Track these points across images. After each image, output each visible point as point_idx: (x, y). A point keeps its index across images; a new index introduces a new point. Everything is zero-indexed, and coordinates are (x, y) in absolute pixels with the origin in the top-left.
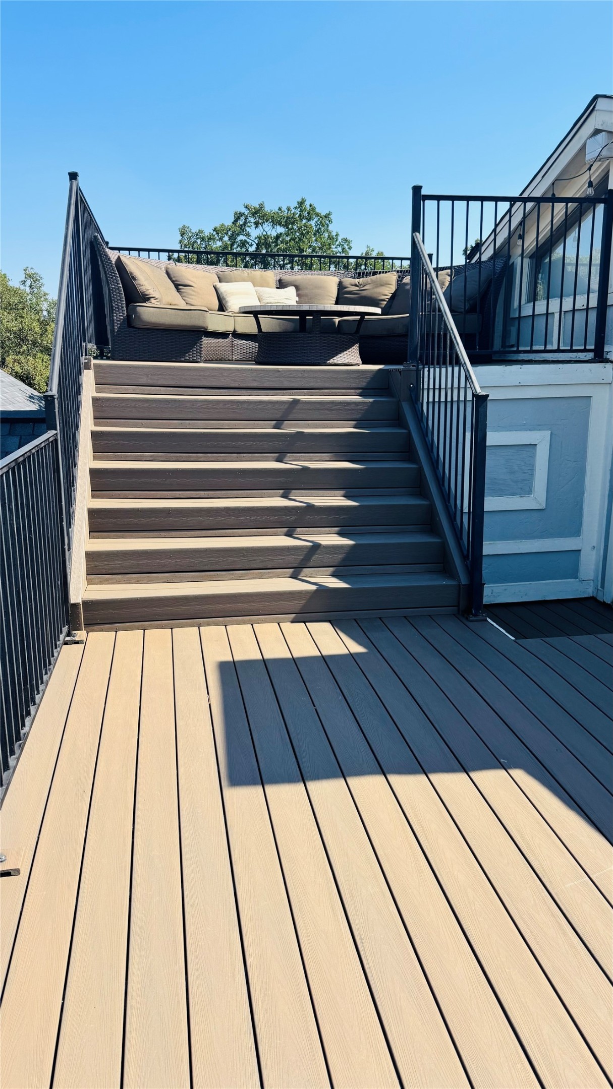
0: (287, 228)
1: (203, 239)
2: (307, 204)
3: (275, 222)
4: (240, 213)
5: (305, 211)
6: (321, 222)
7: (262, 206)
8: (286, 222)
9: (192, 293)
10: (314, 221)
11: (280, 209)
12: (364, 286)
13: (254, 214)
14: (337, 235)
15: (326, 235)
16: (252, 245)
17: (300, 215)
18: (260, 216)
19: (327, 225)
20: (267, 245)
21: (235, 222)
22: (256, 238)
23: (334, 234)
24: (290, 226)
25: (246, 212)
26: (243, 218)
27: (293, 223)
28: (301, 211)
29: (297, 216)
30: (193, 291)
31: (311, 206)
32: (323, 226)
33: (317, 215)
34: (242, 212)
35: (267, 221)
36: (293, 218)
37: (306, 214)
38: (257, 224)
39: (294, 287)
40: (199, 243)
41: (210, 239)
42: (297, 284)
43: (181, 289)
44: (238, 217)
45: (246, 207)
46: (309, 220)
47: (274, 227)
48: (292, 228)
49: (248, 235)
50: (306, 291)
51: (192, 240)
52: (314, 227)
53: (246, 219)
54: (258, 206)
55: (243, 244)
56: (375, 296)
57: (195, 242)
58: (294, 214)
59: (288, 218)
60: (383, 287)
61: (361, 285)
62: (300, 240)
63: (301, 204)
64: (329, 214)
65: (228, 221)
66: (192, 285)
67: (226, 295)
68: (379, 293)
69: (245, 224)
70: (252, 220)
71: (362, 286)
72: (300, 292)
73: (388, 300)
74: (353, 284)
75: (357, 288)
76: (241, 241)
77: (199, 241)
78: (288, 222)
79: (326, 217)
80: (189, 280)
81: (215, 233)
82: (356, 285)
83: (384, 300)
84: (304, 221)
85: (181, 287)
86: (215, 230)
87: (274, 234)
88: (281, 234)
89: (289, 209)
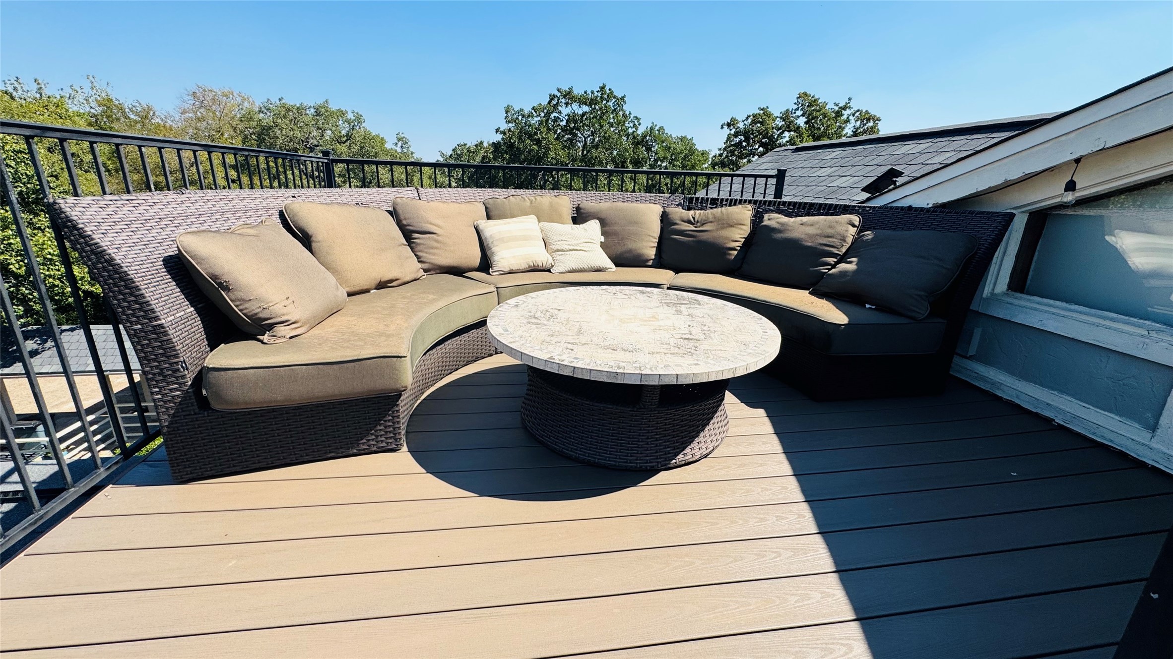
0: (591, 107)
1: (523, 116)
2: (607, 88)
3: (582, 101)
4: (554, 95)
5: (605, 94)
6: (618, 104)
7: (571, 89)
8: (590, 102)
9: (435, 244)
10: (612, 102)
11: (585, 92)
12: (703, 224)
13: (565, 96)
14: (630, 114)
15: (621, 113)
16: (563, 120)
17: (601, 97)
18: (569, 96)
19: (622, 105)
20: (575, 122)
21: (549, 103)
22: (566, 116)
23: (627, 113)
24: (593, 106)
25: (559, 95)
26: (556, 99)
27: (595, 104)
28: (602, 94)
29: (599, 98)
30: (437, 241)
31: (610, 90)
32: (619, 106)
33: (615, 97)
34: (556, 94)
35: (575, 101)
36: (595, 100)
37: (606, 96)
38: (567, 104)
39: (597, 221)
40: (520, 119)
41: (529, 116)
42: (603, 216)
43: (415, 239)
44: (553, 97)
45: (558, 91)
46: (608, 101)
47: (580, 107)
48: (595, 108)
49: (560, 112)
50: (616, 228)
51: (515, 117)
52: (612, 108)
53: (558, 100)
54: (568, 90)
55: (556, 119)
56: (720, 241)
57: (517, 118)
58: (597, 97)
59: (592, 99)
60: (733, 229)
61: (698, 222)
62: (601, 117)
63: (602, 88)
64: (624, 96)
65: (545, 102)
66: (435, 231)
67: (492, 242)
68: (727, 238)
69: (557, 104)
70: (563, 101)
71: (699, 224)
72: (605, 229)
73: (739, 248)
74: (685, 219)
75: (692, 227)
76: (554, 117)
77: (520, 118)
78: (592, 102)
79: (621, 99)
80: (431, 224)
81: (533, 111)
82: (689, 222)
83: (734, 249)
84: (604, 102)
85: (416, 235)
86: (533, 109)
87: (580, 112)
88: (586, 112)
89: (592, 92)
